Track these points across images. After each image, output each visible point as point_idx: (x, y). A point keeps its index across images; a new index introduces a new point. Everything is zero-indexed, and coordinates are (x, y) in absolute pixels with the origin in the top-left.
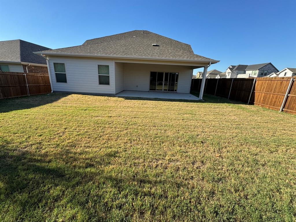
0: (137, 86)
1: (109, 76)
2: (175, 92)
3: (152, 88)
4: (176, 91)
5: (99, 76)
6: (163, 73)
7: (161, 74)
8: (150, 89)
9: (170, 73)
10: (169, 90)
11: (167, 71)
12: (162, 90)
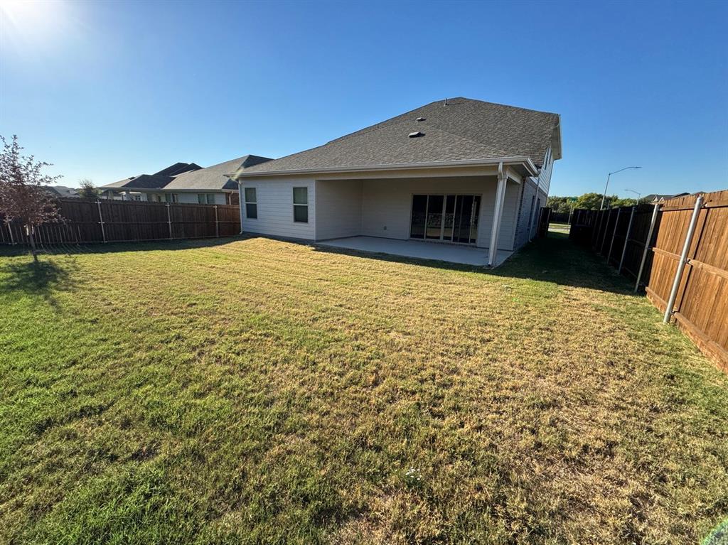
0: (385, 228)
1: (307, 207)
2: (472, 244)
3: (417, 233)
4: (474, 241)
5: (295, 207)
6: (442, 197)
7: (436, 201)
8: (412, 236)
9: (458, 196)
10: (455, 239)
11: (451, 193)
12: (438, 238)
